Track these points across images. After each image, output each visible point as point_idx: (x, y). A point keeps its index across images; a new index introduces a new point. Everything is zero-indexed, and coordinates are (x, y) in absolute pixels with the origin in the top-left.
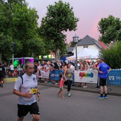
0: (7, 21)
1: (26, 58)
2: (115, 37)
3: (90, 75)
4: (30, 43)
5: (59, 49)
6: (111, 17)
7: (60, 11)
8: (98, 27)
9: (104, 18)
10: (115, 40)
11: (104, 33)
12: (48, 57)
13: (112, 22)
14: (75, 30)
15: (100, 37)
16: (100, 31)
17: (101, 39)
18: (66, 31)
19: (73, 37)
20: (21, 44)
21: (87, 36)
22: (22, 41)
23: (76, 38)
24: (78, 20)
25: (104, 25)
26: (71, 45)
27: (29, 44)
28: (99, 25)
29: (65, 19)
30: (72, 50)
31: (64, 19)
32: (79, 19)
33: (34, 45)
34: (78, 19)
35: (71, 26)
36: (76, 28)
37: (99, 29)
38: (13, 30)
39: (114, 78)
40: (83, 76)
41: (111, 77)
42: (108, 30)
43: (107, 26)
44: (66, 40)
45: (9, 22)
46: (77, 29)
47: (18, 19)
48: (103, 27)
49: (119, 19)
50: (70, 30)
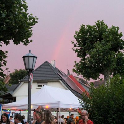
2: (109, 66)
6: (101, 25)
8: (73, 43)
9: (88, 26)
10: (109, 72)
11: (86, 57)
13: (104, 34)
14: (28, 42)
15: (77, 65)
16: (76, 51)
17: (78, 69)
18: (7, 43)
19: (24, 57)
21: (46, 62)
23: (31, 59)
24: (35, 22)
25: (86, 39)
26: (9, 81)
28: (76, 38)
29: (8, 16)
30: (13, 91)
31: (4, 15)
32: (37, 19)
34: (34, 20)
35: (19, 32)
36: (29, 39)
37: (75, 48)
42: (95, 50)
43: (92, 42)
44: (5, 64)
46: (31, 41)
48: (85, 44)
49: (118, 28)
50: (16, 42)
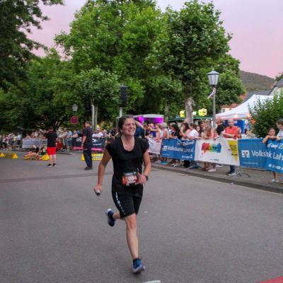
0: (113, 40)
1: (145, 116)
3: (216, 148)
4: (160, 84)
5: (190, 99)
7: (190, 21)
12: (197, 114)
20: (142, 87)
22: (143, 80)
24: (230, 38)
27: (158, 86)
33: (168, 87)
34: (229, 36)
35: (212, 51)
38: (124, 57)
39: (248, 155)
40: (207, 149)
41: (245, 151)
45: (117, 43)
47: (134, 36)
